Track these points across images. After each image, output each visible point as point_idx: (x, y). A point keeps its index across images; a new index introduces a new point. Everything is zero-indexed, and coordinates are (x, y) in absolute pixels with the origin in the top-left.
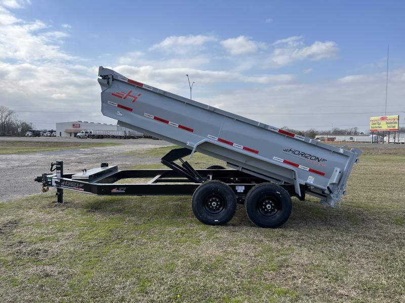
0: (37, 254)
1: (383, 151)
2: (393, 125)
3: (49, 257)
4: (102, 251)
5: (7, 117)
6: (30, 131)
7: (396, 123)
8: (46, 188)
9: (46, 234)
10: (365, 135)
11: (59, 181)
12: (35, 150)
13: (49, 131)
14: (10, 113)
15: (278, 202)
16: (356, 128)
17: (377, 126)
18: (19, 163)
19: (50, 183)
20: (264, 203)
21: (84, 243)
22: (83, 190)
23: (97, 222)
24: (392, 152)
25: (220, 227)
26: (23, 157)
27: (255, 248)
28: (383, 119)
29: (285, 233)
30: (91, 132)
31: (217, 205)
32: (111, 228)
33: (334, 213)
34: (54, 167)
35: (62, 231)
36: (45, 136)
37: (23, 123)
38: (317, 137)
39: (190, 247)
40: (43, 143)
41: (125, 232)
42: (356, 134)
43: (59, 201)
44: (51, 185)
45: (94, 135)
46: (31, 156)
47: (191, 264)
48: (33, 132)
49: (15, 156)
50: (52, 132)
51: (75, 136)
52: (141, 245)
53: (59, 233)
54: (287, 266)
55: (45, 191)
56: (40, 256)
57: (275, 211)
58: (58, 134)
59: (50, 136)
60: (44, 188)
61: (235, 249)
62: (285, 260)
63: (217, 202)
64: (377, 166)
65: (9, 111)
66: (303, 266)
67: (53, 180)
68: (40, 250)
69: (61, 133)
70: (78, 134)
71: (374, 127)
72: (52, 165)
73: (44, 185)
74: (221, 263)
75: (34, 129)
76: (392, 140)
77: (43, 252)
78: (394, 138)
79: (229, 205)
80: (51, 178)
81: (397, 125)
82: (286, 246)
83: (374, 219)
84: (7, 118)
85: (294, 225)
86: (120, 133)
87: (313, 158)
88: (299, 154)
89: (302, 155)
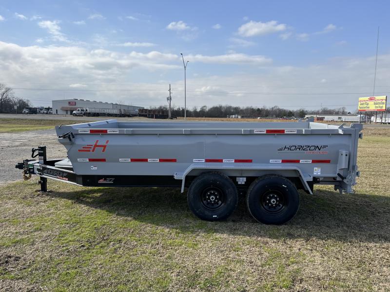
0: (7, 262)
1: (373, 132)
2: (381, 105)
3: (19, 267)
4: (84, 259)
6: (27, 108)
7: (383, 103)
8: (28, 175)
9: (21, 234)
10: (353, 115)
11: (41, 169)
12: (28, 128)
13: (46, 109)
14: (8, 90)
15: (284, 197)
16: (344, 108)
17: (365, 106)
18: (10, 143)
19: (32, 170)
20: (268, 198)
21: (63, 247)
22: (67, 179)
23: (81, 217)
24: (381, 132)
25: (219, 224)
26: (15, 136)
27: (261, 254)
28: (371, 99)
29: (291, 231)
30: (87, 110)
31: (216, 198)
32: (96, 226)
33: (341, 205)
34: (36, 153)
35: (41, 229)
36: (41, 113)
37: (20, 100)
38: (306, 116)
39: (186, 252)
40: (38, 120)
41: (113, 230)
42: (344, 113)
43: (42, 190)
44: (33, 173)
45: (89, 113)
46: (23, 135)
47: (188, 278)
48: (30, 109)
49: (6, 135)
50: (48, 109)
51: (71, 114)
52: (129, 249)
53: (36, 233)
54: (301, 280)
55: (26, 178)
56: (10, 266)
57: (280, 206)
58: (54, 112)
59: (47, 113)
60: (26, 175)
61: (238, 255)
62: (297, 272)
63: (216, 196)
64: (371, 148)
65: (7, 88)
66: (319, 279)
67: (35, 167)
68: (10, 257)
69: (57, 110)
70: (74, 112)
71: (362, 108)
72: (33, 151)
73: (26, 173)
74: (223, 276)
75: (31, 106)
76: (379, 120)
77: (14, 260)
78: (381, 118)
79: (230, 200)
80: (33, 165)
81: (384, 106)
82: (295, 250)
83: (384, 212)
84: (5, 95)
85: (300, 220)
86: (116, 112)
87: (312, 148)
88: (296, 149)
89: (299, 148)
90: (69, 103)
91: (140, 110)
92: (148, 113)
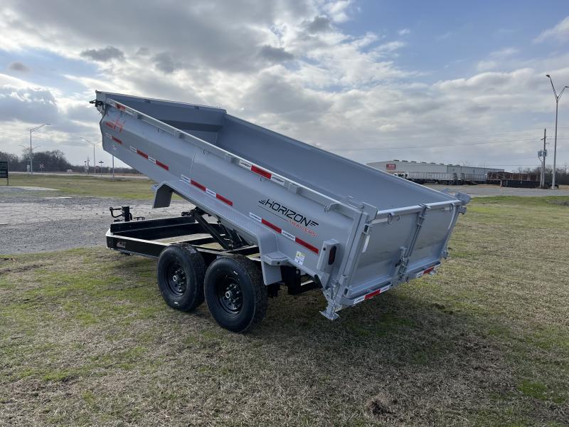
20: (228, 288)
30: (407, 175)
86: (449, 177)
87: (298, 218)
88: (279, 210)
89: (283, 211)
91: (490, 174)
92: (504, 178)
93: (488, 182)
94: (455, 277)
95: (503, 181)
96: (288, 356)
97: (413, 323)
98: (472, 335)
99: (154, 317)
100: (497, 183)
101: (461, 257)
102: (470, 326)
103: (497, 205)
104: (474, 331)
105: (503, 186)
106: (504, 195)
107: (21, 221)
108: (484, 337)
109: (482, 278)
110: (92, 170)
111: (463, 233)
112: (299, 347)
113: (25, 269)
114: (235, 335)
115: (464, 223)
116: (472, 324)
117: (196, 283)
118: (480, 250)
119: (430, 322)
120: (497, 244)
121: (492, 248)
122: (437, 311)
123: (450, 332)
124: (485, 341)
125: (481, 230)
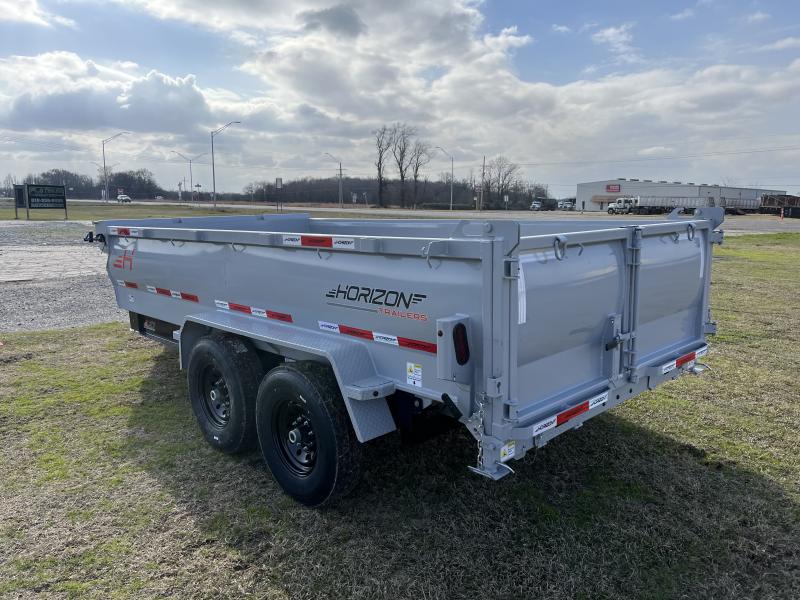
5: (506, 175)
6: (539, 200)
14: (513, 168)
30: (636, 201)
45: (642, 208)
48: (543, 201)
50: (573, 201)
59: (571, 209)
65: (511, 165)
69: (584, 203)
70: (611, 205)
84: (507, 178)
90: (608, 187)
91: (765, 198)
92: (786, 204)
93: (762, 211)
94: (720, 384)
95: (785, 209)
96: (394, 570)
97: (646, 492)
98: (763, 525)
99: (172, 466)
100: (777, 212)
101: (728, 343)
102: (758, 501)
103: (780, 247)
104: (766, 514)
105: (785, 216)
106: (789, 231)
107: (53, 275)
108: (786, 529)
109: (770, 387)
110: (187, 196)
111: (729, 295)
112: (419, 546)
113: (8, 361)
114: (305, 513)
115: (729, 279)
116: (761, 495)
117: (244, 409)
118: (759, 329)
119: (678, 489)
120: (788, 316)
121: (779, 324)
122: (691, 461)
123: (719, 518)
124: (787, 538)
125: (758, 290)
